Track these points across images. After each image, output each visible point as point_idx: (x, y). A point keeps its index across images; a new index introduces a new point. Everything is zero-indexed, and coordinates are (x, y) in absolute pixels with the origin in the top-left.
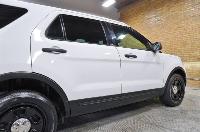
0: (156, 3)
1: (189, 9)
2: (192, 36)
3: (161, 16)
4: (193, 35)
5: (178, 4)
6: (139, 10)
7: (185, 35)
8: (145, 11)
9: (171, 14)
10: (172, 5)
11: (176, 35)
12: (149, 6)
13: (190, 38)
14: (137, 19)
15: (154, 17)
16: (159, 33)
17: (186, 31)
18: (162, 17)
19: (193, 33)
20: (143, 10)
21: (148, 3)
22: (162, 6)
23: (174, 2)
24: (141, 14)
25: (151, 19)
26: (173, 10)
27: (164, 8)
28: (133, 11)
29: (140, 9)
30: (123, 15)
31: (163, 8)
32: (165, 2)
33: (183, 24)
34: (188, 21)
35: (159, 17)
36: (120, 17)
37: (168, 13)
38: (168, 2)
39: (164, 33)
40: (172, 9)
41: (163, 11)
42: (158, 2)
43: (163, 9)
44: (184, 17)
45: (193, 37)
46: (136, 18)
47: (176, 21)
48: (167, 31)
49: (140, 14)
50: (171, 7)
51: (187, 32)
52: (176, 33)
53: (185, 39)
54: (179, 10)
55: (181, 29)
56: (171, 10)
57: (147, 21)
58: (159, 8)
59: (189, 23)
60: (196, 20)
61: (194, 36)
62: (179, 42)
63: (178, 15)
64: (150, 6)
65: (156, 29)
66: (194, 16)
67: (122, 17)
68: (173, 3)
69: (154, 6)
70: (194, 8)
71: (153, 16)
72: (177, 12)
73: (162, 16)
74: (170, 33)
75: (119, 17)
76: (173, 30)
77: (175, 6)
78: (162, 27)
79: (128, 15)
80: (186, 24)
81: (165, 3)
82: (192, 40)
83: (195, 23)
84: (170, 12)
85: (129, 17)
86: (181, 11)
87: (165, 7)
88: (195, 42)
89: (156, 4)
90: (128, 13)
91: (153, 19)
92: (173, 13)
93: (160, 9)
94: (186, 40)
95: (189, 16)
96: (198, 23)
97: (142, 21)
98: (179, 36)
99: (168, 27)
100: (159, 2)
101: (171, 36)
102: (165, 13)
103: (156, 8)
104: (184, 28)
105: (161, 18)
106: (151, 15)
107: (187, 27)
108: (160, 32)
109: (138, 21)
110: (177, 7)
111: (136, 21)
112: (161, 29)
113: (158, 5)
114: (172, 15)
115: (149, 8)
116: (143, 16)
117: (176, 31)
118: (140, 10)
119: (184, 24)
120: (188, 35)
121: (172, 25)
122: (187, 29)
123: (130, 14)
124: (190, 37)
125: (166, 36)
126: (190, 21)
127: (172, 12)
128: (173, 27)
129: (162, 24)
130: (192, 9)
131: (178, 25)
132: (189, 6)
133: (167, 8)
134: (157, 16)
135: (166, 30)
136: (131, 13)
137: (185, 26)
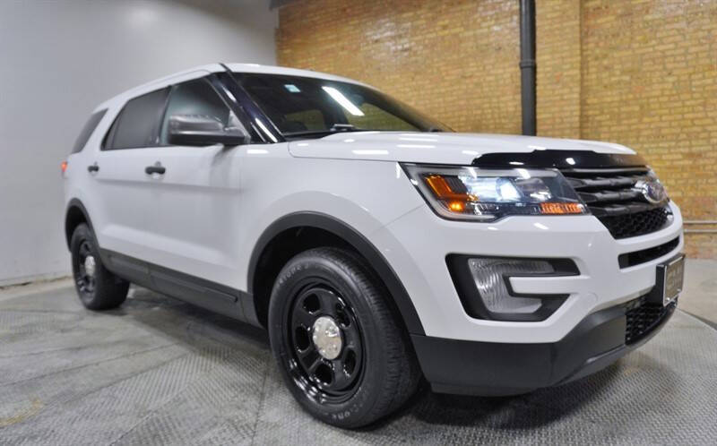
1: (489, 27)
2: (496, 105)
3: (412, 36)
4: (498, 103)
5: (459, 8)
6: (345, 10)
7: (478, 101)
8: (365, 15)
9: (441, 34)
10: (444, 7)
11: (455, 98)
13: (490, 111)
14: (338, 40)
15: (393, 38)
16: (407, 90)
17: (482, 88)
18: (416, 42)
19: (498, 97)
20: (357, 12)
22: (415, 6)
24: (351, 23)
25: (383, 42)
26: (447, 22)
27: (422, 14)
28: (324, 12)
29: (350, 7)
30: (289, 21)
31: (419, 12)
33: (473, 67)
34: (486, 62)
35: (406, 40)
36: (281, 24)
37: (431, 30)
39: (422, 92)
40: (444, 20)
41: (419, 22)
43: (418, 18)
44: (475, 49)
45: (499, 108)
46: (334, 36)
47: (455, 57)
48: (430, 86)
49: (347, 22)
50: (440, 12)
51: (482, 92)
52: (455, 93)
53: (479, 112)
54: (462, 25)
55: (468, 81)
56: (441, 23)
57: (370, 47)
58: (409, 11)
59: (487, 68)
60: (505, 60)
61: (502, 105)
62: (463, 122)
63: (461, 42)
64: (379, 3)
65: (398, 76)
66: (500, 48)
67: (285, 26)
68: (446, 3)
70: (500, 24)
71: (388, 34)
72: (457, 30)
73: (416, 38)
74: (436, 91)
75: (278, 25)
76: (446, 84)
77: (451, 10)
78: (416, 73)
79: (309, 20)
80: (481, 68)
82: (496, 116)
83: (504, 68)
84: (437, 29)
86: (467, 28)
87: (422, 11)
88: (503, 121)
91: (390, 44)
92: (446, 32)
93: (411, 14)
94: (481, 115)
95: (487, 45)
96: (508, 70)
97: (354, 47)
98: (462, 103)
99: (432, 73)
101: (441, 100)
102: (424, 29)
103: (399, 12)
104: (475, 80)
105: (413, 44)
106: (383, 29)
107: (482, 80)
108: (410, 87)
109: (340, 44)
110: (457, 14)
111: (334, 46)
112: (413, 79)
114: (443, 38)
115: (377, 8)
116: (357, 31)
117: (455, 88)
118: (349, 10)
119: (475, 69)
120: (485, 100)
121: (443, 69)
122: (484, 85)
123: (312, 19)
124: (490, 108)
125: (427, 102)
126: (492, 61)
127: (445, 27)
128: (448, 75)
129: (416, 61)
130: (496, 28)
131: (460, 70)
132: (487, 16)
133: (430, 15)
134: (400, 37)
135: (428, 82)
136: (318, 18)
137: (478, 74)
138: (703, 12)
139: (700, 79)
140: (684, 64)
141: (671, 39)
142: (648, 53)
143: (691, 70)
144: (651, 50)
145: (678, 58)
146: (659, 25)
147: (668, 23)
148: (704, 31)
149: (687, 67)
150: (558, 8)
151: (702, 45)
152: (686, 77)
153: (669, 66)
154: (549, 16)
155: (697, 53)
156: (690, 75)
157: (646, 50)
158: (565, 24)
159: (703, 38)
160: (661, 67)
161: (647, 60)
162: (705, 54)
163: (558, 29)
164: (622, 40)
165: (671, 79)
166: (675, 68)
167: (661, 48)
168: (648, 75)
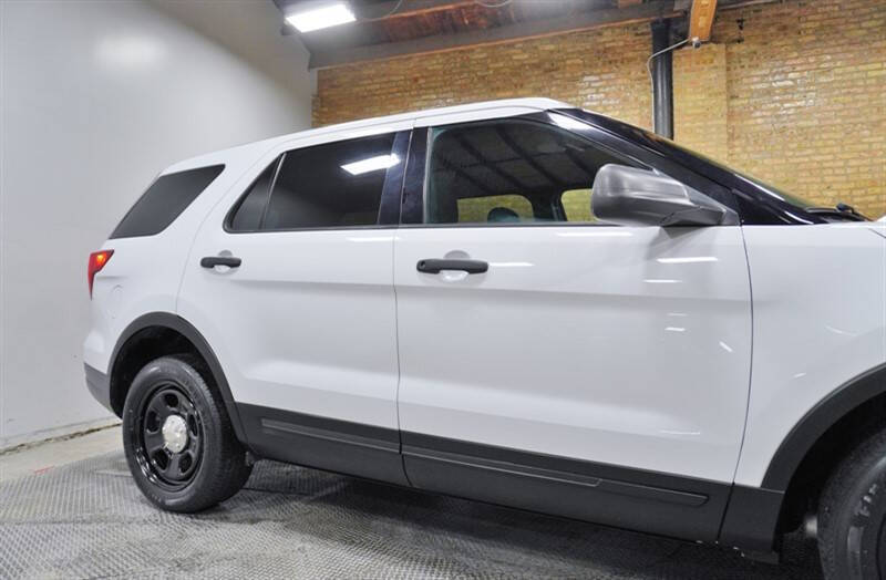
0: (488, 69)
5: (575, 92)
6: (416, 80)
8: (445, 89)
12: (461, 73)
20: (433, 85)
21: (459, 60)
22: (516, 86)
23: (559, 82)
24: (424, 97)
28: (385, 79)
29: (423, 77)
30: (333, 86)
32: (528, 74)
36: (320, 90)
38: (537, 76)
42: (501, 65)
58: (506, 90)
64: (465, 75)
67: (326, 93)
68: (557, 85)
69: (483, 77)
75: (315, 91)
77: (562, 94)
79: (363, 88)
81: (527, 77)
85: (364, 97)
87: (526, 92)
89: (491, 72)
90: (361, 83)
100: (502, 68)
103: (492, 90)
113: (499, 77)
115: (463, 81)
118: (421, 81)
123: (368, 88)
132: (609, 105)
136: (378, 86)
138: (863, 124)
139: (862, 196)
140: (844, 178)
141: (828, 150)
142: (804, 162)
143: (852, 185)
144: (807, 159)
145: (837, 172)
146: (815, 132)
147: (824, 132)
148: (863, 143)
149: (848, 182)
150: (700, 103)
151: (864, 158)
152: (847, 193)
153: (828, 179)
154: (689, 112)
155: (859, 167)
156: (851, 190)
157: (802, 159)
158: (709, 123)
159: (864, 151)
160: (819, 180)
161: (802, 171)
162: (867, 169)
163: (700, 127)
164: (773, 146)
165: (830, 194)
166: (834, 182)
167: (818, 158)
168: (804, 187)
